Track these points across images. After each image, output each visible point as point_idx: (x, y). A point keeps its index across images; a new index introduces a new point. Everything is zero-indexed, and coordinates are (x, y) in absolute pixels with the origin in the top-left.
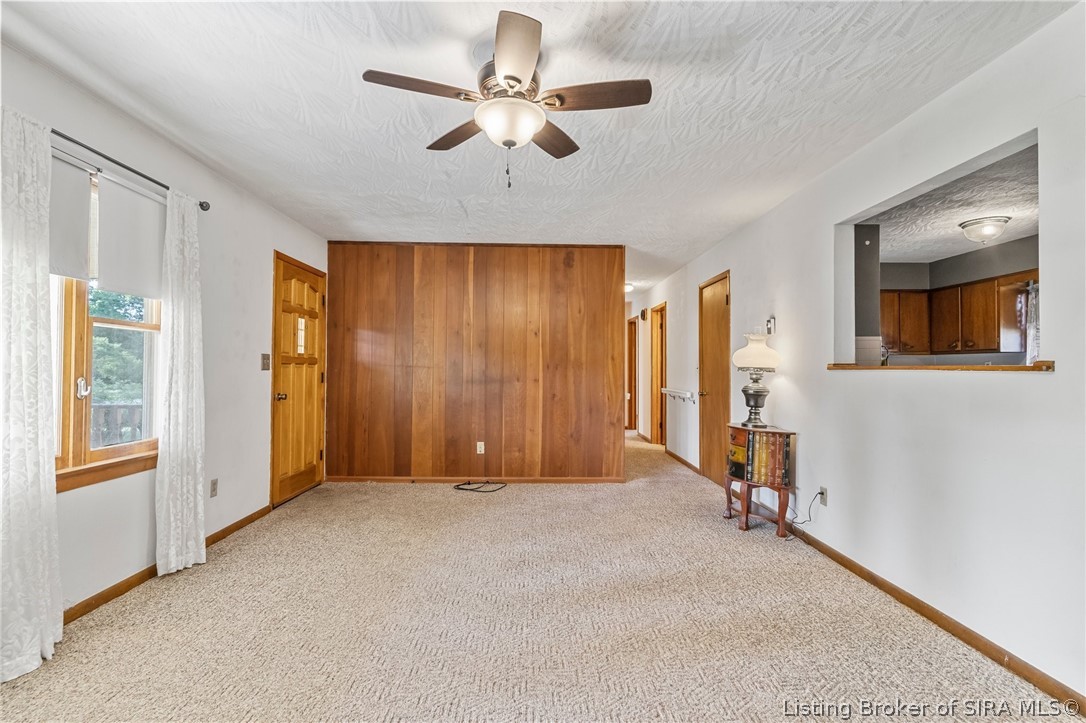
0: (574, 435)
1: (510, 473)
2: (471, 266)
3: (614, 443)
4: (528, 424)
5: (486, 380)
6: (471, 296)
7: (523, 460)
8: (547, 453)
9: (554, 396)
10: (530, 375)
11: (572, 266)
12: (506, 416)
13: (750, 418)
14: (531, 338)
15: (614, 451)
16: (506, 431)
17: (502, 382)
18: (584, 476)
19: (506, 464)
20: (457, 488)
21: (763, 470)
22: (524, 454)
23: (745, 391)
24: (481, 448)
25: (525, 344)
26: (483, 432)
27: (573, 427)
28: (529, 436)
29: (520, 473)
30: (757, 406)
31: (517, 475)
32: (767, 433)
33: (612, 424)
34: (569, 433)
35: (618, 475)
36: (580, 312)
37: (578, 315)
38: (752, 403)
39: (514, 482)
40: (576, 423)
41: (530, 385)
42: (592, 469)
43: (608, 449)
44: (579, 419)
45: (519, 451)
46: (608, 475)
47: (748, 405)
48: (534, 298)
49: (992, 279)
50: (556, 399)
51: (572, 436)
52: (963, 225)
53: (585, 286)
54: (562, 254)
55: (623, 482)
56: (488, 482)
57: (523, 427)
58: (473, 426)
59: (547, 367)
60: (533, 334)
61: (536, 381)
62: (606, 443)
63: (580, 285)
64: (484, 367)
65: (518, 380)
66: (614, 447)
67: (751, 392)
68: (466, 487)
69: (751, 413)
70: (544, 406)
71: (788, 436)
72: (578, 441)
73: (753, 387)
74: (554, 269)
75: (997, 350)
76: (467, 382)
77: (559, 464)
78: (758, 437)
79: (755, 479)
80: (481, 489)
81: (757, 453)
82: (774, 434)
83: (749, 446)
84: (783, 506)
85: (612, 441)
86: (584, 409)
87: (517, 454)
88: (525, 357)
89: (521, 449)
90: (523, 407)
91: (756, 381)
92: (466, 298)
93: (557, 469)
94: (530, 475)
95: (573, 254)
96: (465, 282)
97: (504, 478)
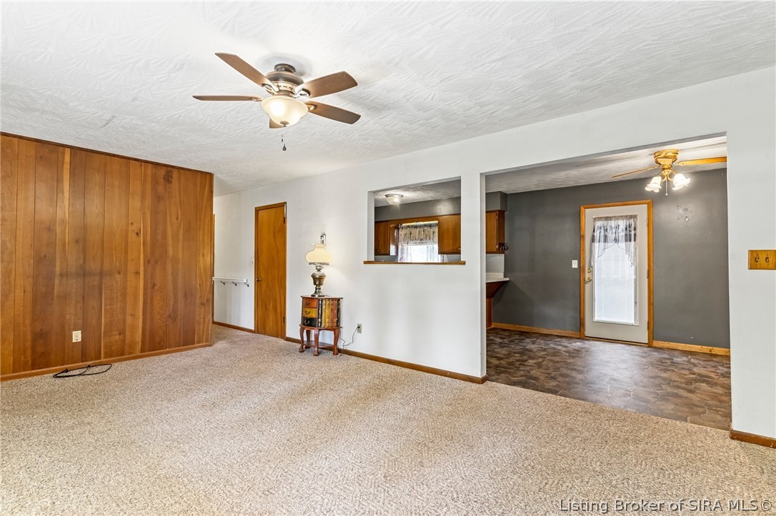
0: (172, 316)
1: (108, 355)
2: (67, 167)
3: (204, 318)
4: (129, 310)
5: (83, 273)
6: (67, 195)
7: (123, 341)
8: (148, 333)
9: (154, 285)
10: (131, 268)
11: (171, 182)
12: (106, 305)
13: (316, 292)
14: (132, 237)
15: (204, 325)
16: (105, 318)
17: (101, 274)
18: (180, 346)
19: (106, 348)
20: (56, 376)
21: (327, 320)
22: (125, 336)
23: (313, 276)
24: (77, 336)
25: (127, 242)
26: (81, 322)
27: (171, 308)
28: (129, 319)
29: (121, 353)
30: (320, 284)
31: (118, 355)
32: (325, 299)
33: (203, 304)
34: (168, 314)
35: (207, 341)
36: (177, 219)
37: (176, 221)
38: (317, 283)
39: (115, 361)
40: (174, 305)
41: (131, 276)
42: (188, 340)
43: (200, 323)
44: (176, 301)
45: (120, 334)
46: (199, 342)
47: (315, 284)
48: (136, 203)
49: (387, 221)
50: (156, 288)
51: (170, 316)
52: (387, 196)
53: (182, 199)
54: (162, 172)
55: (211, 346)
56: (89, 366)
57: (124, 313)
58: (68, 317)
59: (147, 262)
60: (135, 235)
61: (137, 273)
62: (197, 318)
63: (178, 198)
64: (81, 262)
65: (119, 273)
66: (204, 321)
67: (317, 277)
68: (65, 374)
69: (316, 289)
70: (145, 294)
71: (338, 300)
72: (174, 320)
73: (318, 274)
74: (155, 182)
75: (389, 254)
76: (61, 275)
77: (158, 340)
78: (324, 302)
79: (323, 326)
80: (86, 373)
81: (323, 311)
82: (329, 299)
83: (320, 307)
84: (336, 339)
85: (202, 317)
86: (180, 295)
87: (117, 337)
88: (126, 253)
89: (122, 333)
90: (124, 295)
91: (319, 270)
92: (60, 195)
93: (155, 344)
94: (130, 353)
95: (172, 172)
96: (59, 180)
97: (103, 360)
